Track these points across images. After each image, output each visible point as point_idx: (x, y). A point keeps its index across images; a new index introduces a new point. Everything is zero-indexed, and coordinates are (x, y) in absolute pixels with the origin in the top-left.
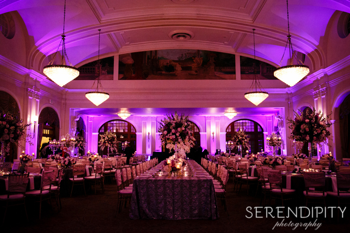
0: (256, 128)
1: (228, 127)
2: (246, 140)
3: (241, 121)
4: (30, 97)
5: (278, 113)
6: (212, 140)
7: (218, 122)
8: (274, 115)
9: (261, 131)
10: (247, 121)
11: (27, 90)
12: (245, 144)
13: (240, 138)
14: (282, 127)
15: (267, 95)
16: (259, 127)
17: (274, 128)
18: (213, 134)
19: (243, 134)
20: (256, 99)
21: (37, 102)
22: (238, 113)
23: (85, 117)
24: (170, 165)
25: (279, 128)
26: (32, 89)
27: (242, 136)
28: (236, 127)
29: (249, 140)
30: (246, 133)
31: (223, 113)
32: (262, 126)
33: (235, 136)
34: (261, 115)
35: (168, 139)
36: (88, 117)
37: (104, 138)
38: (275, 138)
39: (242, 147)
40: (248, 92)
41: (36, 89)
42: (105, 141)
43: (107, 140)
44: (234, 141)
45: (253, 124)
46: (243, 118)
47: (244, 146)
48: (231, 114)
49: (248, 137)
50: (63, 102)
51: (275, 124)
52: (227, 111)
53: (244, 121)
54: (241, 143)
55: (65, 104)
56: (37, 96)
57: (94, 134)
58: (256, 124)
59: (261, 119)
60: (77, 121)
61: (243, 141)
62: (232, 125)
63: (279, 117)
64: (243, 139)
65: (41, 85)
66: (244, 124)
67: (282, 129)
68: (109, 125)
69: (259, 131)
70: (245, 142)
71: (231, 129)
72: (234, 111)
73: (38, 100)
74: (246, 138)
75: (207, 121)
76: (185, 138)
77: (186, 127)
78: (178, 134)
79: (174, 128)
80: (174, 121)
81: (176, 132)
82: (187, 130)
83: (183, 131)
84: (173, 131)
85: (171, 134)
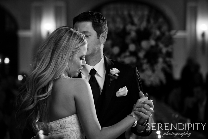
76: (156, 62)
77: (158, 39)
78: (141, 55)
79: (134, 41)
80: (133, 23)
81: (139, 48)
82: (161, 45)
83: (152, 47)
84: (132, 47)
85: (127, 54)
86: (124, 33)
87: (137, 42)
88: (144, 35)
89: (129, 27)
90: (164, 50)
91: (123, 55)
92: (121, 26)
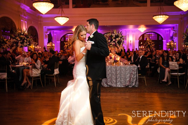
0: (158, 38)
1: (140, 37)
2: (152, 45)
3: (149, 33)
4: (22, 20)
5: (173, 28)
6: (130, 45)
7: (134, 34)
8: (170, 29)
9: (161, 39)
10: (152, 33)
11: (20, 16)
12: (152, 48)
13: (149, 44)
14: (176, 37)
15: (167, 17)
16: (160, 37)
17: (170, 37)
18: (131, 41)
19: (151, 41)
20: (160, 19)
21: (25, 23)
22: (147, 28)
23: (52, 32)
24: (114, 59)
25: (174, 38)
26: (22, 15)
27: (150, 43)
28: (145, 37)
29: (155, 45)
30: (153, 41)
31: (137, 28)
32: (162, 36)
33: (146, 43)
34: (162, 29)
35: (111, 44)
36: (53, 32)
37: (67, 44)
38: (172, 44)
39: (150, 49)
40: (155, 15)
41: (24, 15)
42: (68, 46)
43: (69, 46)
44: (146, 46)
45: (156, 35)
46: (150, 31)
47: (151, 49)
48: (142, 29)
49: (154, 43)
50: (39, 22)
51: (171, 35)
52: (140, 27)
53: (151, 33)
54: (150, 47)
55: (41, 24)
56: (25, 20)
57: (58, 42)
58: (158, 35)
59: (162, 32)
60: (48, 35)
61: (151, 46)
62: (143, 36)
63: (174, 30)
64: (151, 45)
65: (27, 12)
66: (151, 35)
67: (175, 38)
68: (66, 37)
69: (160, 39)
70: (152, 46)
71: (142, 38)
72: (144, 27)
73: (26, 22)
74: (153, 44)
75: (127, 33)
76: (121, 44)
77: (121, 38)
78: (116, 42)
79: (114, 38)
80: (114, 34)
81: (116, 40)
82: (122, 39)
83: (119, 40)
84: (114, 40)
85: (113, 42)
86: (112, 36)
87: (115, 38)
88: (117, 37)
89: (113, 34)
90: (123, 41)
91: (111, 42)
92: (111, 35)
